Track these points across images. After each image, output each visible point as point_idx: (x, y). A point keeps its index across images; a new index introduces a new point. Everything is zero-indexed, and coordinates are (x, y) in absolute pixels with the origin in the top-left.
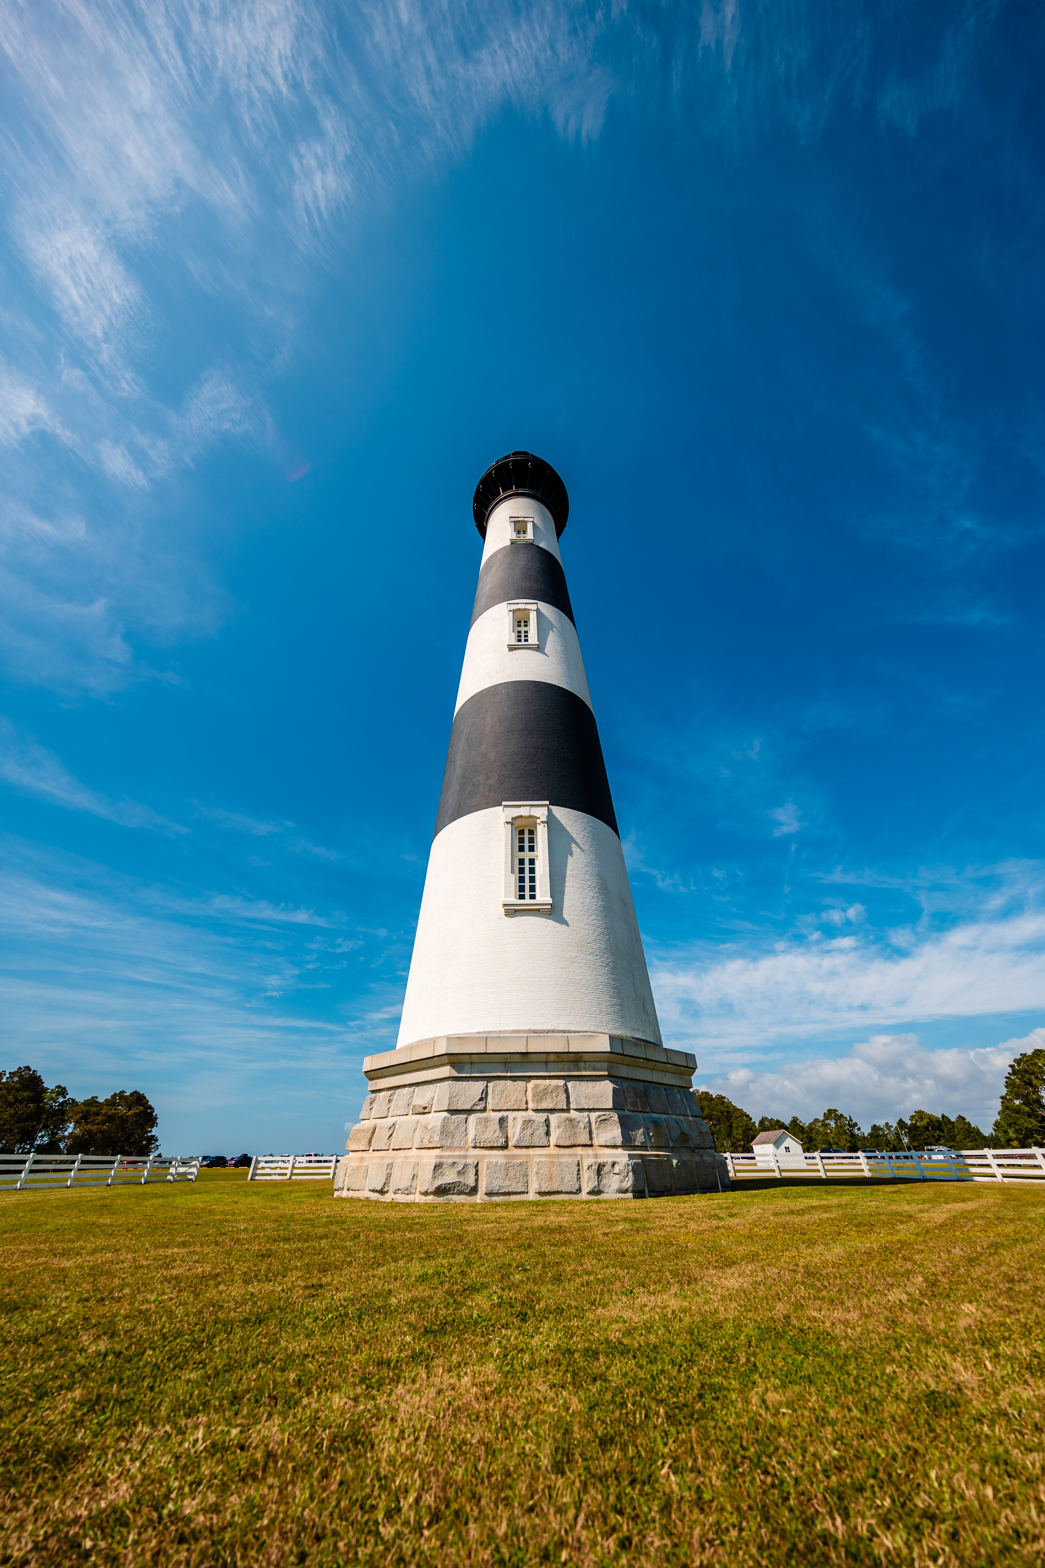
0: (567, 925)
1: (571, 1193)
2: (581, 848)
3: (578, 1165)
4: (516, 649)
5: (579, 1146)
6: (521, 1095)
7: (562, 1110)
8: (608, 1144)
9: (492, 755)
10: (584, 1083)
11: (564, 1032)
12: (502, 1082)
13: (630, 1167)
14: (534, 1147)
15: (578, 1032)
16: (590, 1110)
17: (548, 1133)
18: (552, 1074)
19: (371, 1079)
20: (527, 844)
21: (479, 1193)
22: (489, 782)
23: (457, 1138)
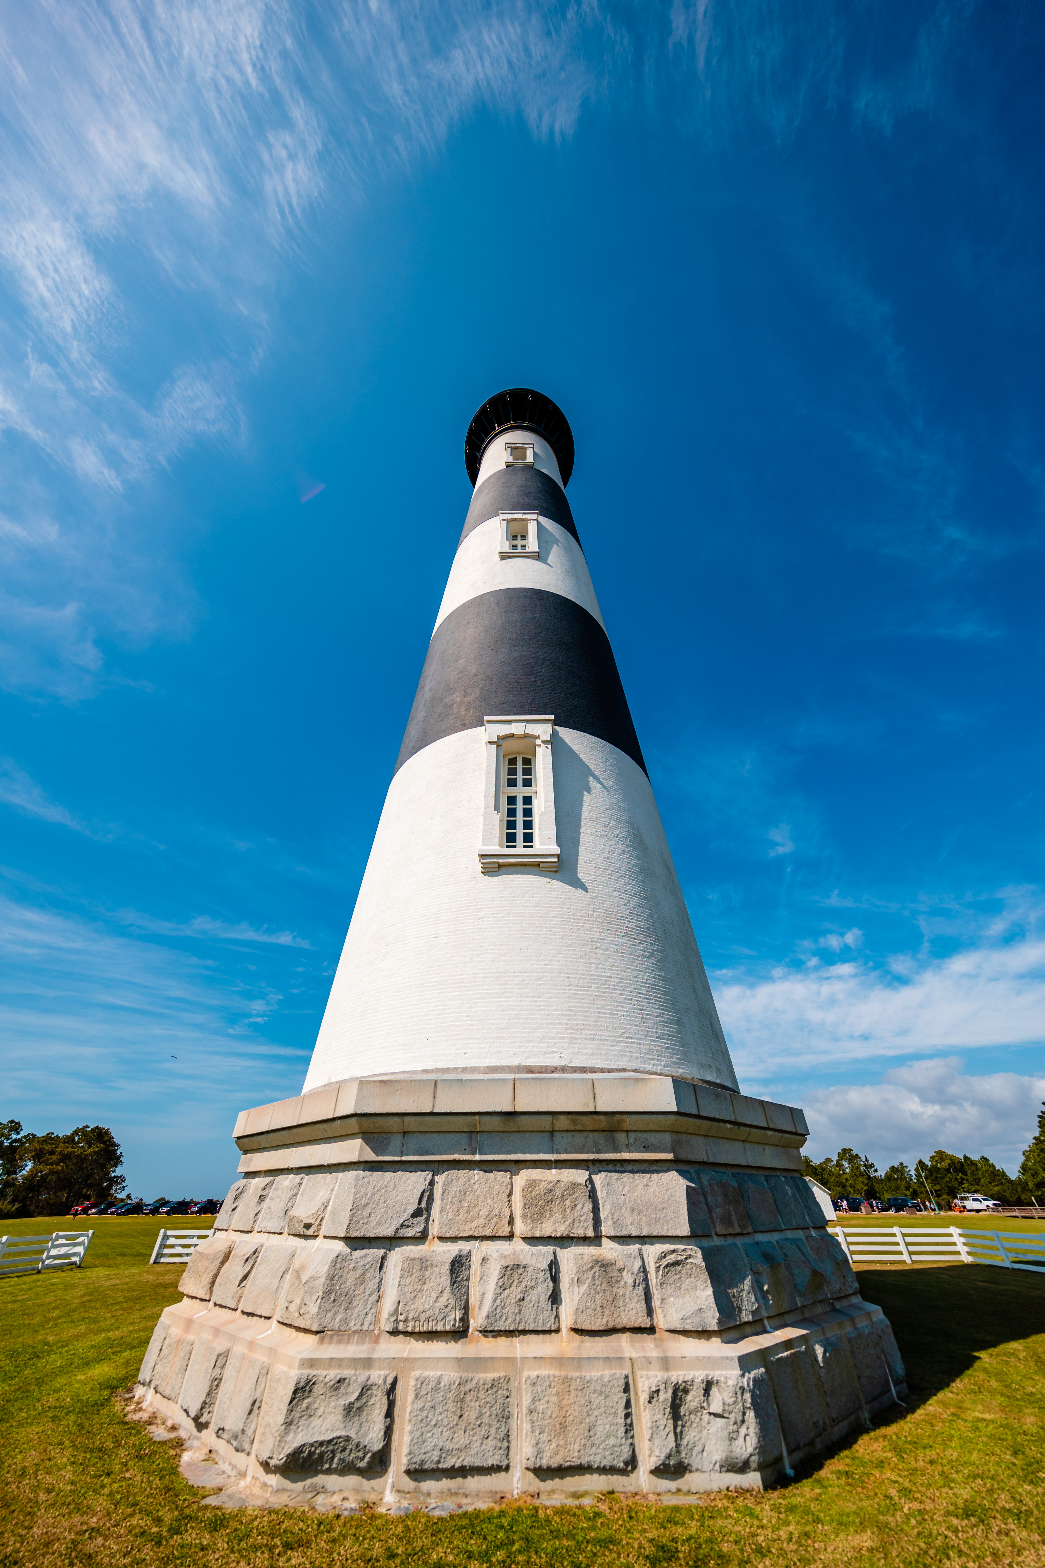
0: (585, 889)
1: (611, 1470)
2: (602, 784)
3: (626, 1389)
4: (510, 557)
5: (624, 1330)
6: (499, 1204)
7: (584, 1240)
8: (689, 1327)
9: (473, 669)
10: (626, 1177)
11: (583, 1070)
12: (463, 1174)
13: (748, 1396)
14: (524, 1332)
15: (610, 1071)
16: (643, 1239)
17: (555, 1298)
18: (563, 1157)
19: (246, 1152)
20: (520, 777)
21: (392, 1469)
22: (466, 700)
23: (358, 1309)
